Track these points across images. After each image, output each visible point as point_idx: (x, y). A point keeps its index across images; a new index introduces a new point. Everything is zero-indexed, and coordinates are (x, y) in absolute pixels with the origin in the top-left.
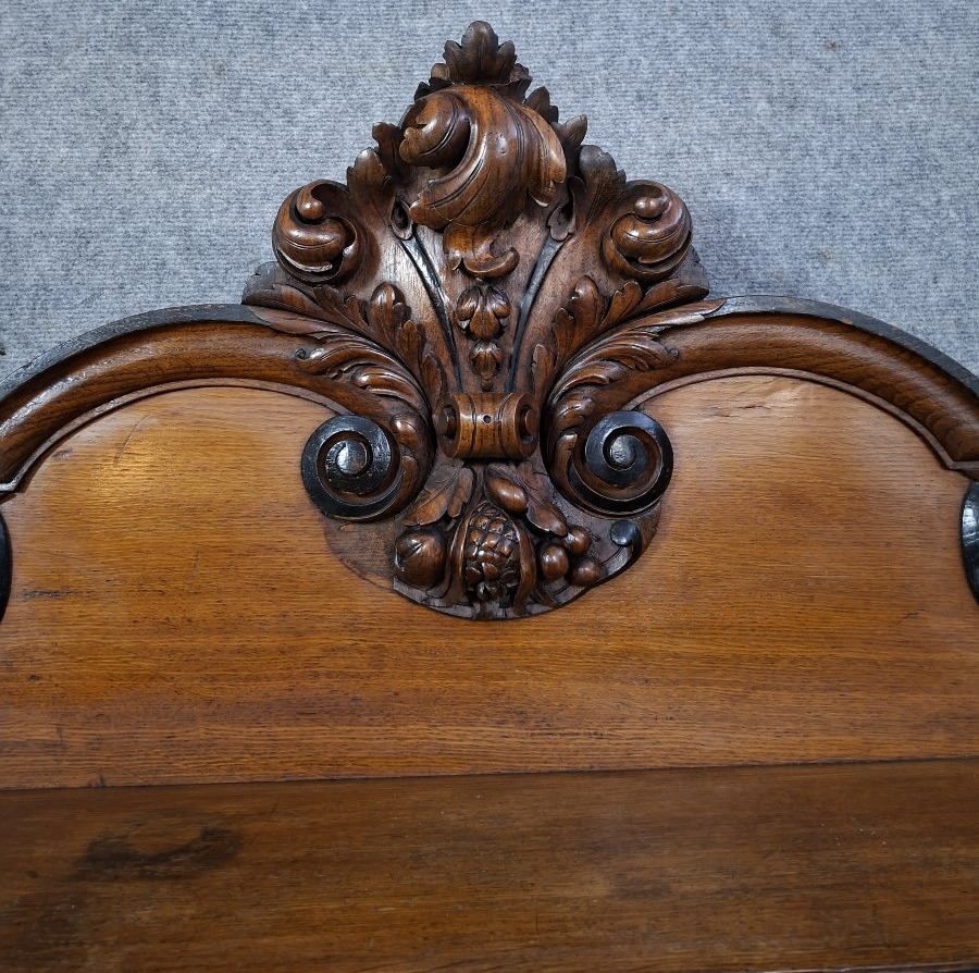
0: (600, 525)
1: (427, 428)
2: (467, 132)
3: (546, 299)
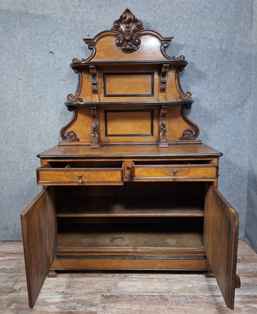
0: (135, 47)
1: (124, 39)
2: (126, 16)
3: (132, 29)
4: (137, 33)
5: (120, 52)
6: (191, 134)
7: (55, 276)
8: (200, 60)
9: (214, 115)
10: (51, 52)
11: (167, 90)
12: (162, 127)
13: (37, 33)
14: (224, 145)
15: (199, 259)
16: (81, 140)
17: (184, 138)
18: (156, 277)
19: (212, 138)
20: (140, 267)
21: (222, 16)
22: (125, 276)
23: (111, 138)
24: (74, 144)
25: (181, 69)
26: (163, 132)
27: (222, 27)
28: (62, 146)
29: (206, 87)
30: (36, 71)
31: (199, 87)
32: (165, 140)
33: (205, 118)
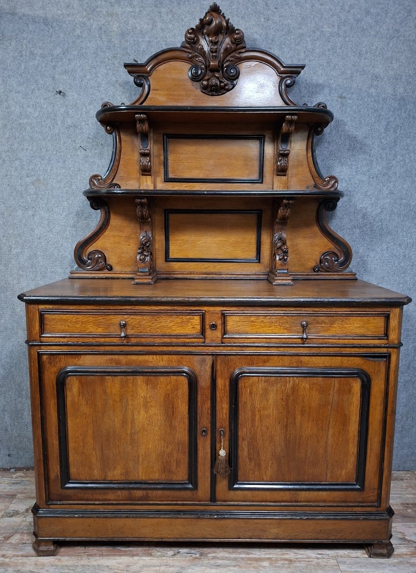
0: (229, 82)
1: (206, 67)
2: (212, 20)
3: (223, 47)
4: (232, 55)
5: (198, 92)
6: (335, 261)
7: (52, 554)
8: (355, 116)
9: (381, 224)
10: (60, 92)
11: (289, 172)
12: (279, 244)
13: (32, 53)
14: (399, 284)
15: (356, 519)
16: (117, 268)
17: (322, 268)
18: (267, 556)
19: (375, 269)
20: (234, 537)
21: (398, 31)
22: (201, 555)
23: (176, 266)
24: (101, 276)
25: (319, 129)
26: (282, 255)
27: (399, 52)
28: (77, 280)
29: (365, 169)
30: (28, 128)
31: (351, 168)
32: (286, 271)
33: (362, 229)
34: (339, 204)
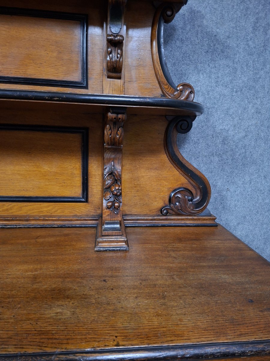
6: (189, 200)
8: (216, 6)
9: (244, 151)
12: (109, 182)
14: (262, 224)
17: (172, 209)
19: (236, 206)
25: (169, 13)
26: (112, 199)
29: (227, 79)
31: (210, 77)
32: (118, 226)
33: (221, 157)
34: (195, 123)
